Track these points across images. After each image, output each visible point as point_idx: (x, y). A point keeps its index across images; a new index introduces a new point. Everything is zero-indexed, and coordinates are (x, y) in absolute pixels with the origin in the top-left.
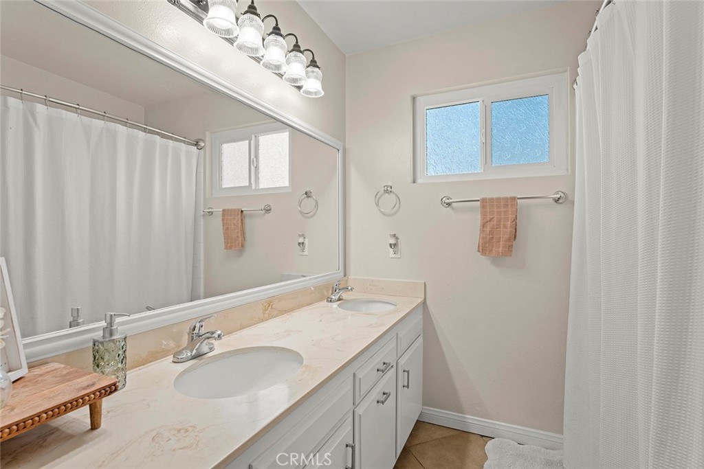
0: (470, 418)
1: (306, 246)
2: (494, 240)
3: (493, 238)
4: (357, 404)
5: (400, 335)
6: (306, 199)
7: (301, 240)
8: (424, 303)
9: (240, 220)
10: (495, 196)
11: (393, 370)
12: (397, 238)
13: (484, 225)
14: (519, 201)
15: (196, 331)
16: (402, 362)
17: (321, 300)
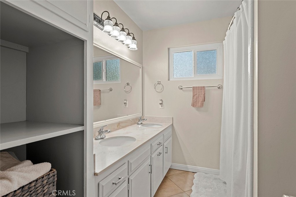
0: (189, 166)
1: (127, 104)
2: (197, 102)
3: (197, 101)
4: (152, 153)
5: (164, 135)
6: (127, 86)
7: (125, 102)
8: (172, 125)
9: (99, 94)
10: (197, 86)
11: (162, 146)
12: (162, 101)
13: (194, 96)
14: (206, 88)
15: (101, 130)
16: (165, 144)
17: (135, 124)
